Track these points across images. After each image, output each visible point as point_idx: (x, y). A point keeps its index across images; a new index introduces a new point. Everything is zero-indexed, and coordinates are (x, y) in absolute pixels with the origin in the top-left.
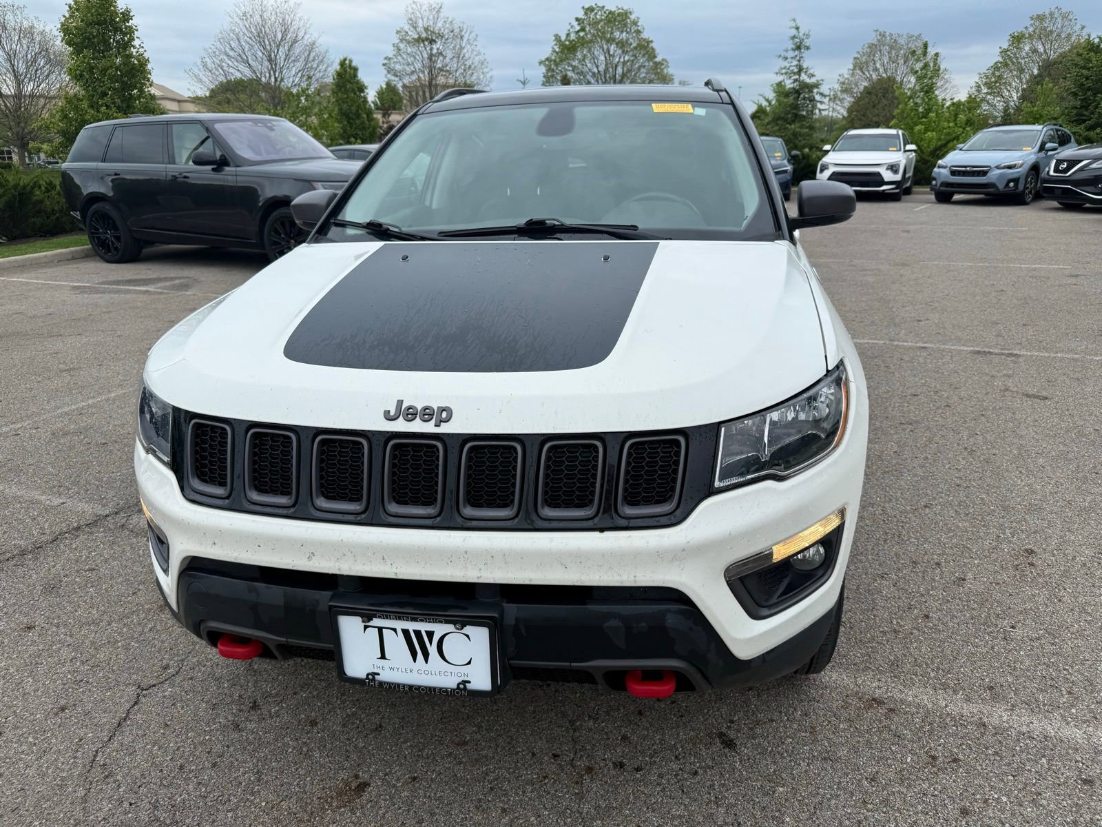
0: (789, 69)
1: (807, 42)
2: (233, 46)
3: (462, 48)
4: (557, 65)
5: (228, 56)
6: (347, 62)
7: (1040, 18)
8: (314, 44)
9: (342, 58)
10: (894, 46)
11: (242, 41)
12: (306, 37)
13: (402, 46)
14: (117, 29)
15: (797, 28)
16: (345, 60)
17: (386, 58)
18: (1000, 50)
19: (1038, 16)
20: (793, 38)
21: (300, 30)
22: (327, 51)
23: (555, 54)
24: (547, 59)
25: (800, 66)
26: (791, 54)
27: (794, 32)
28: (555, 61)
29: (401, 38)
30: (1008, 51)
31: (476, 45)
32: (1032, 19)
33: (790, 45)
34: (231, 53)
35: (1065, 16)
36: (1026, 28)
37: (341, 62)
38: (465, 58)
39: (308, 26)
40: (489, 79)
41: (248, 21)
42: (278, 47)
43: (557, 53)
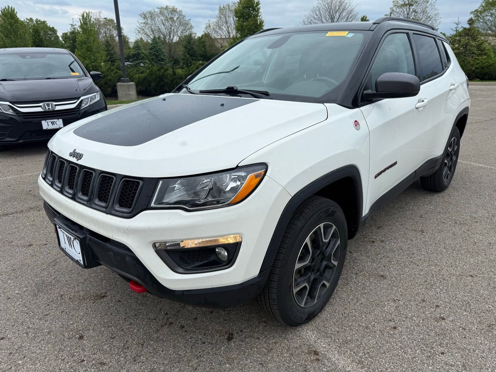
2: (317, 14)
3: (426, 7)
4: (481, 14)
5: (315, 18)
6: (364, 18)
8: (352, 10)
9: (362, 16)
11: (321, 11)
12: (349, 7)
13: (394, 9)
14: (254, 10)
16: (364, 17)
17: (385, 15)
21: (347, 4)
22: (358, 13)
23: (482, 7)
24: (475, 11)
28: (480, 11)
29: (394, 4)
31: (434, 6)
34: (316, 17)
37: (362, 18)
38: (427, 13)
39: (351, 2)
40: (438, 23)
41: (325, 2)
42: (336, 12)
43: (483, 7)
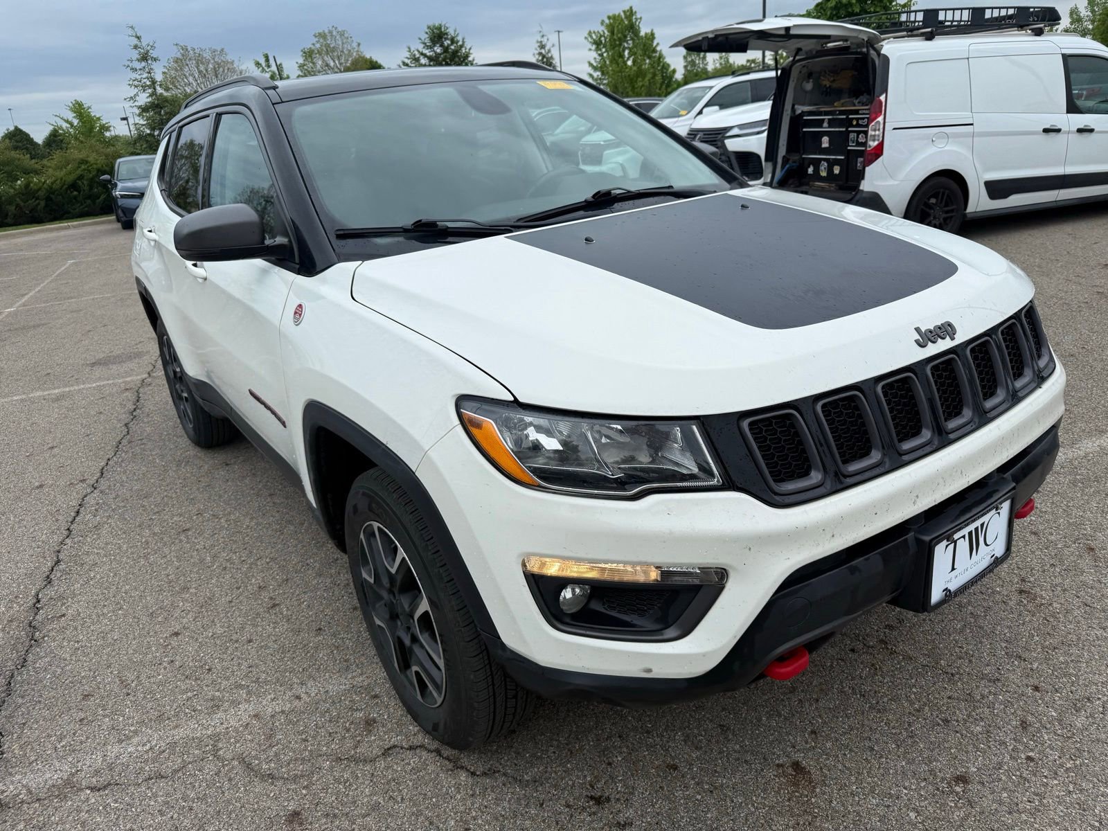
0: (140, 81)
1: (153, 54)
7: (322, 36)
10: (200, 60)
15: (139, 38)
18: (297, 65)
19: (320, 34)
20: (136, 47)
25: (152, 78)
26: (138, 65)
27: (135, 41)
30: (304, 65)
32: (316, 37)
33: (135, 55)
35: (342, 34)
36: (313, 44)
